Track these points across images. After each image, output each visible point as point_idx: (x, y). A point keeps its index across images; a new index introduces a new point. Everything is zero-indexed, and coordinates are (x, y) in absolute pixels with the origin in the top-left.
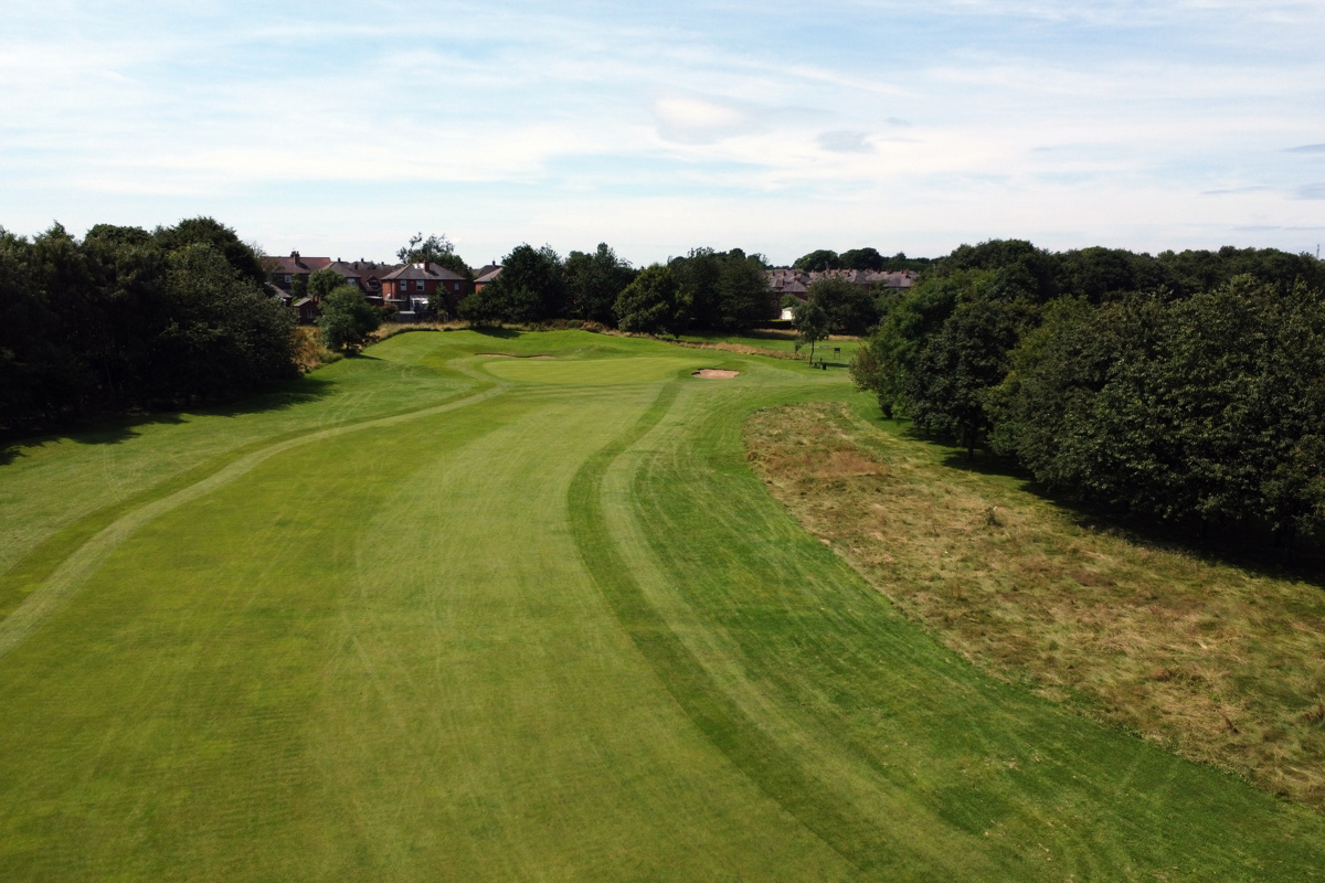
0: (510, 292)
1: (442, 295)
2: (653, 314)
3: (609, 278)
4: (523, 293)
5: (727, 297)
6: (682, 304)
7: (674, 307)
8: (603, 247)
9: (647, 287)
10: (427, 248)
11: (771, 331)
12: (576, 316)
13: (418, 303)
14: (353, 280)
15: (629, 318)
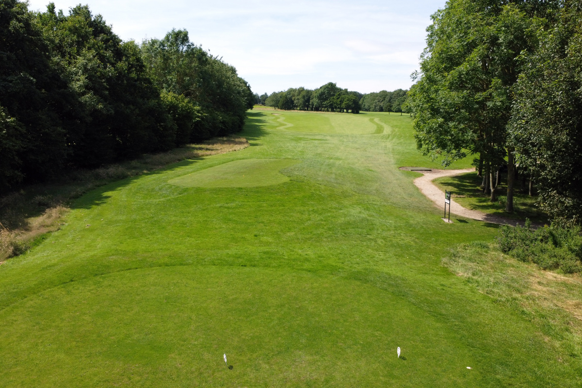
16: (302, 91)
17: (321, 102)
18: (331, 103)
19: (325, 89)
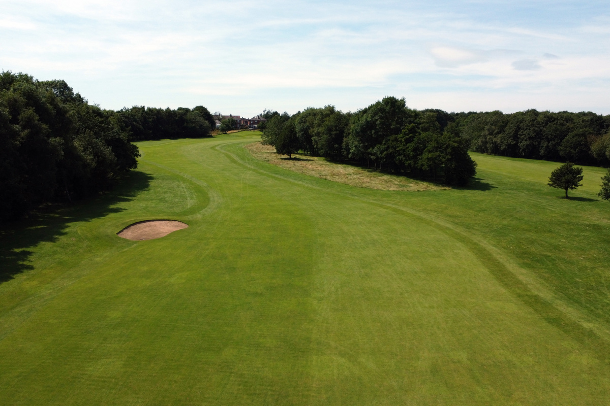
16: (328, 115)
17: (366, 148)
18: (391, 150)
19: (376, 114)
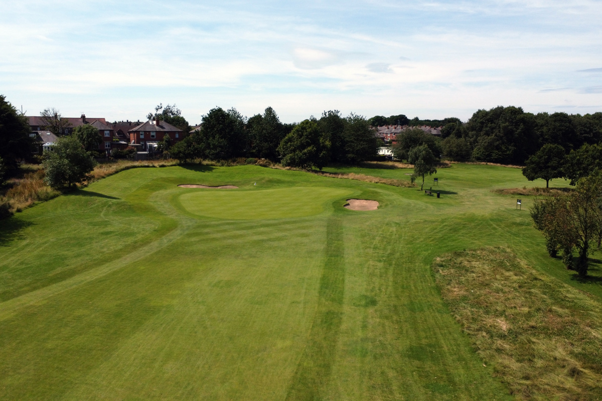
0: (208, 139)
1: (166, 141)
2: (305, 154)
3: (274, 130)
4: (216, 140)
5: (349, 142)
6: (324, 147)
7: (321, 148)
8: (269, 111)
9: (301, 136)
10: (165, 112)
11: (375, 162)
12: (253, 155)
13: (151, 147)
14: (108, 132)
15: (288, 156)
